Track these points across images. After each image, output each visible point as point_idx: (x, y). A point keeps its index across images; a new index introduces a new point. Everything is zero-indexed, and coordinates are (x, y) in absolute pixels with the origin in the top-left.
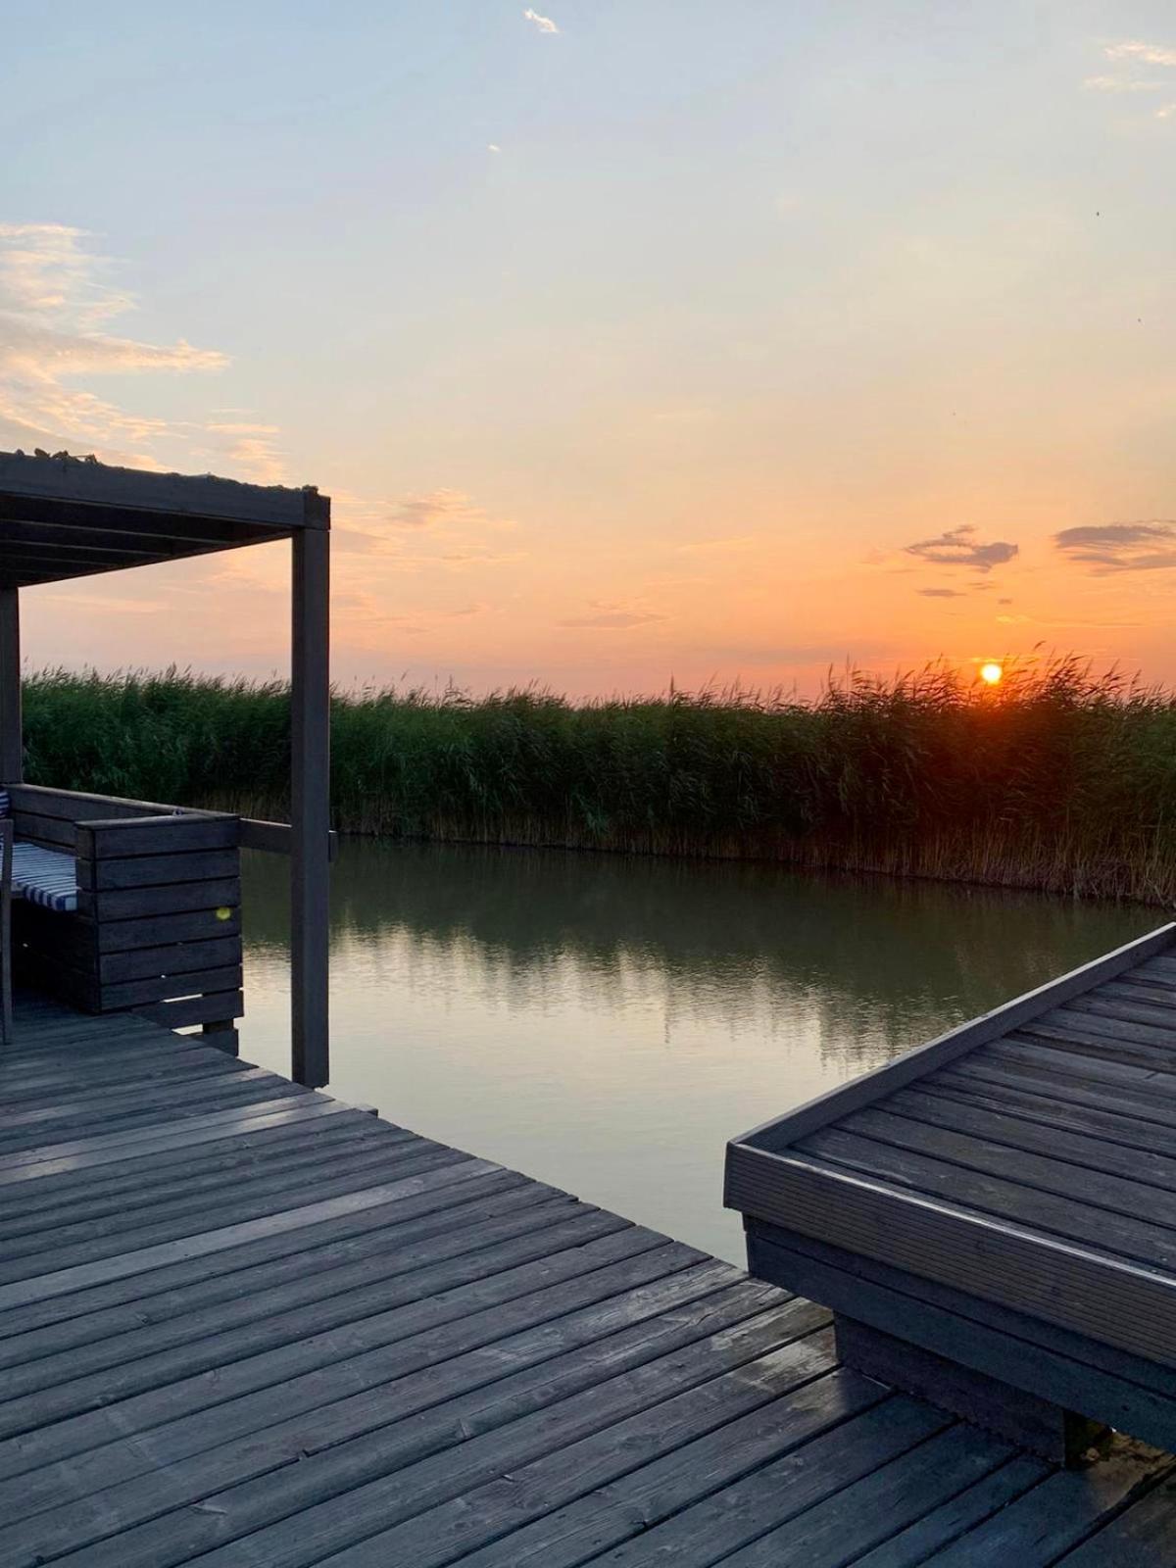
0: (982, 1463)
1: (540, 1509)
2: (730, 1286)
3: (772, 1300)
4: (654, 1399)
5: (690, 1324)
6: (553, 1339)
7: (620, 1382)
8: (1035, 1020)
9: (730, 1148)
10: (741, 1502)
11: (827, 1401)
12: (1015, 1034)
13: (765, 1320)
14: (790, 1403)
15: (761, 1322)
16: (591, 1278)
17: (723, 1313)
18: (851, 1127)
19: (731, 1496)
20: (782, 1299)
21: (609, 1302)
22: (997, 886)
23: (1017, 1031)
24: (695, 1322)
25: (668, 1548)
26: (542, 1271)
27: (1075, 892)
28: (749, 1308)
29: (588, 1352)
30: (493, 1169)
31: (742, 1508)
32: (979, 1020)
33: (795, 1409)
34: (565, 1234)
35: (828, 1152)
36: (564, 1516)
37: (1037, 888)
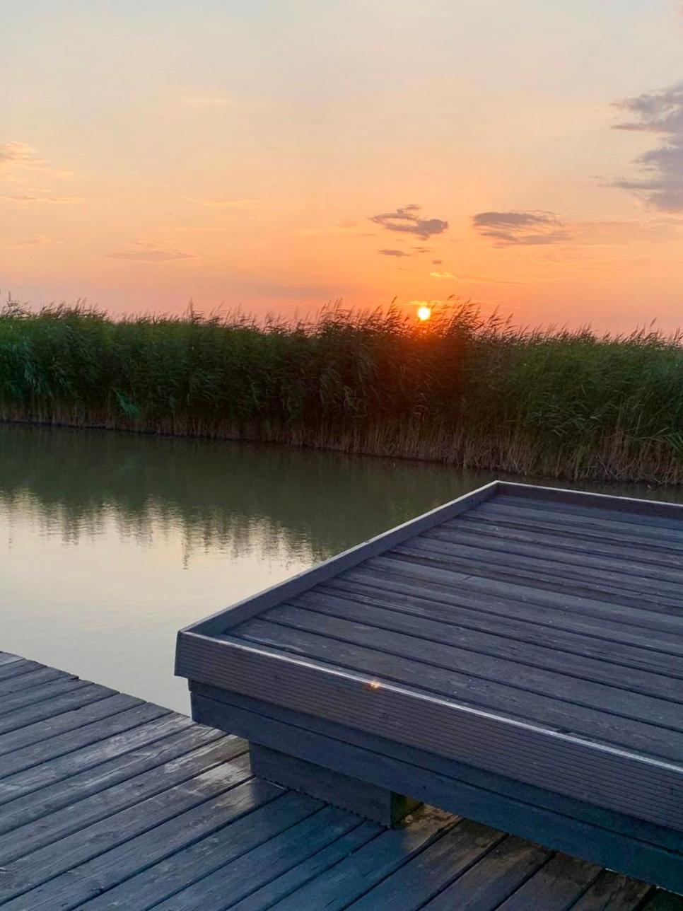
0: (339, 830)
1: (24, 887)
2: (184, 730)
3: (211, 737)
4: (119, 808)
5: (151, 757)
6: (47, 773)
7: (93, 800)
8: (401, 544)
9: (180, 635)
10: (172, 870)
11: (243, 800)
12: (390, 553)
13: (205, 750)
14: (215, 803)
15: (202, 752)
16: (82, 731)
17: (176, 748)
18: (268, 617)
19: (165, 867)
20: (219, 736)
21: (93, 746)
22: (416, 460)
23: (389, 551)
24: (155, 755)
25: (116, 903)
26: (46, 728)
27: (464, 465)
28: (194, 744)
29: (72, 781)
30: (15, 659)
31: (172, 874)
32: (364, 544)
33: (217, 807)
34: (64, 702)
35: (251, 635)
36: (41, 891)
37: (441, 462)
